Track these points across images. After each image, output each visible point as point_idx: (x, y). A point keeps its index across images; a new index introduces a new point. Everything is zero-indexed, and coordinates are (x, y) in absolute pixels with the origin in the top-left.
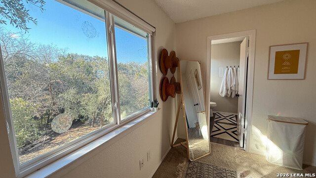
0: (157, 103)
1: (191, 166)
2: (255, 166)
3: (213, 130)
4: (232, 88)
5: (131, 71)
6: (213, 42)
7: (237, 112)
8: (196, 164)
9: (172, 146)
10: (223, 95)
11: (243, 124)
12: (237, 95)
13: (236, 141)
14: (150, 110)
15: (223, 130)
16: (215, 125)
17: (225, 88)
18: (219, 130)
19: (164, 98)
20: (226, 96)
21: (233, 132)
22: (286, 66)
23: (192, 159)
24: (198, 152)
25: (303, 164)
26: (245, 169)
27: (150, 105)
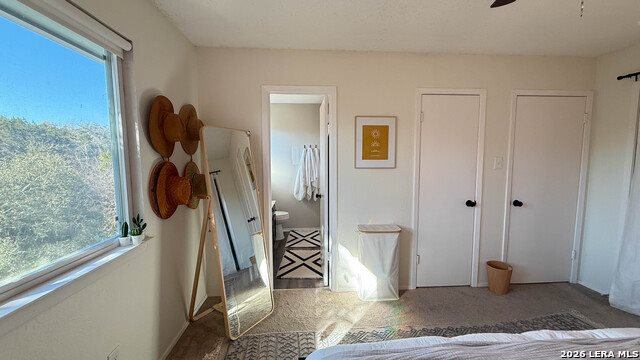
0: (142, 224)
1: (233, 350)
2: (343, 312)
3: (282, 265)
4: (315, 185)
5: (85, 148)
6: (274, 98)
7: (319, 226)
8: (244, 344)
9: (191, 321)
10: (300, 197)
11: (326, 244)
12: (318, 196)
13: (318, 276)
14: (119, 245)
15: (299, 262)
16: (287, 254)
17: (302, 184)
18: (293, 262)
19: (163, 211)
20: (305, 199)
21: (315, 262)
22: (376, 148)
23: (235, 334)
24: (249, 318)
25: (400, 291)
26: (330, 323)
27: (119, 232)
